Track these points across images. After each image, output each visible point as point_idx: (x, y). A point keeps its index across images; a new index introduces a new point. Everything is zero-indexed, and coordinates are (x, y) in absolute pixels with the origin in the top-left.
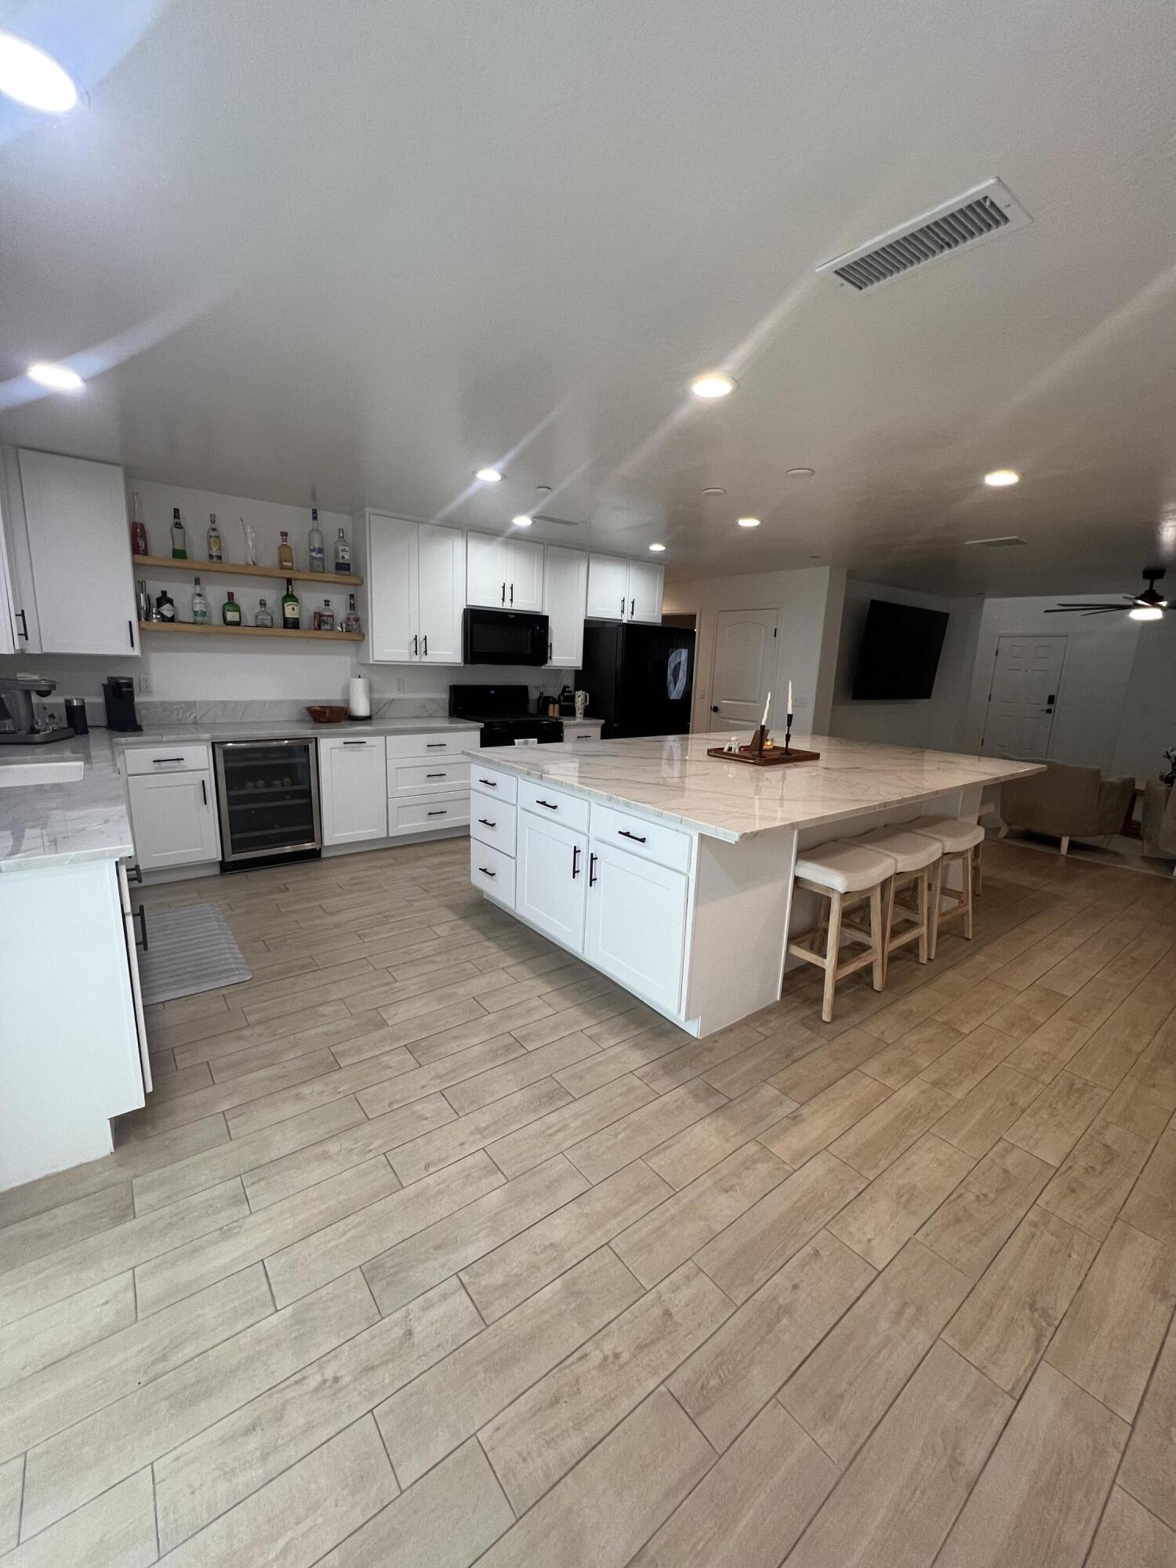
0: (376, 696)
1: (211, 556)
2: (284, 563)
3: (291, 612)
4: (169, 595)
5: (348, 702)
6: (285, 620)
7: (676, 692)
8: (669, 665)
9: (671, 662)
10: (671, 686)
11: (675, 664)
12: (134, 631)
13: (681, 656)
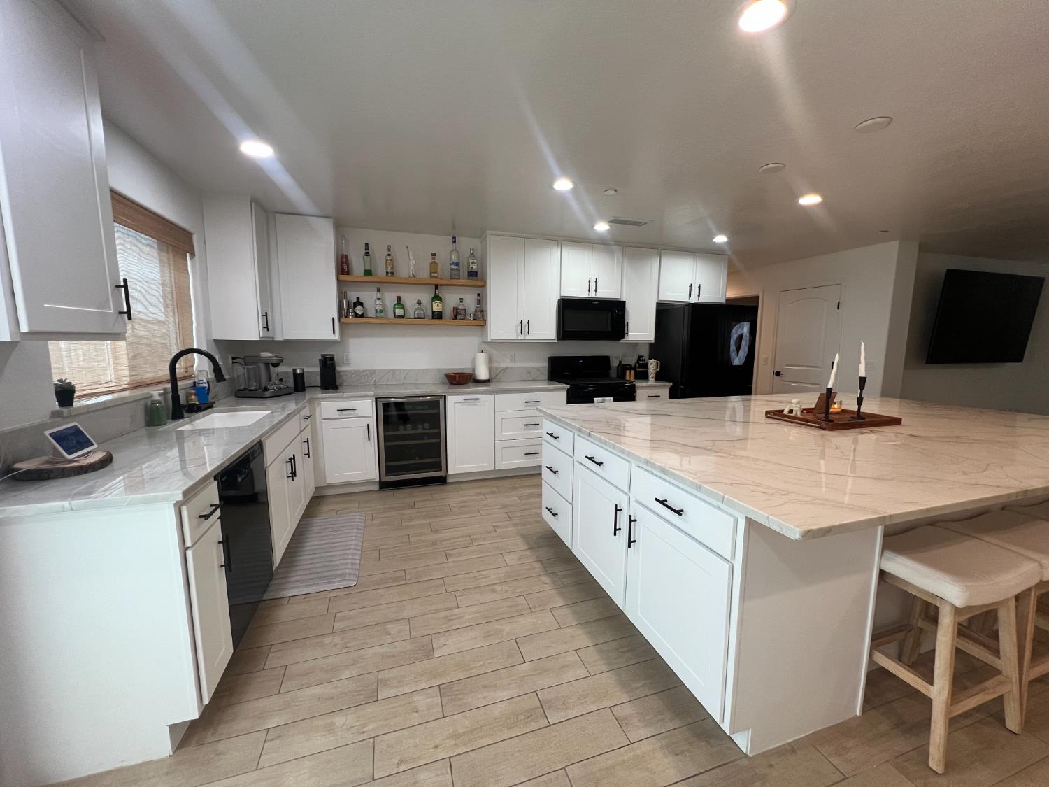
0: (495, 365)
1: (387, 273)
2: (433, 274)
3: (437, 307)
4: (361, 300)
5: (474, 370)
6: (433, 312)
7: (739, 359)
8: (732, 336)
9: (734, 334)
10: (733, 354)
11: (737, 335)
12: (336, 324)
13: (743, 328)
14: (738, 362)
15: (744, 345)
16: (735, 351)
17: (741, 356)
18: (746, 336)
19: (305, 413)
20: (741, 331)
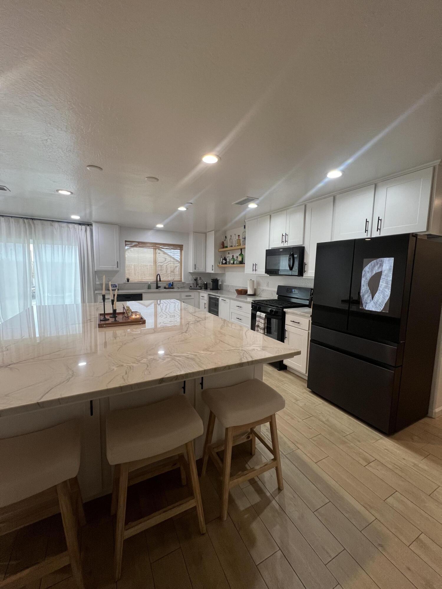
0: (261, 287)
1: (230, 245)
2: (238, 245)
4: (226, 258)
6: (239, 261)
7: (374, 303)
8: (364, 275)
9: (367, 272)
10: (366, 296)
11: (372, 274)
12: (213, 267)
13: (381, 265)
14: (373, 307)
15: (383, 286)
16: (369, 293)
17: (378, 301)
18: (387, 275)
19: (188, 294)
20: (378, 269)
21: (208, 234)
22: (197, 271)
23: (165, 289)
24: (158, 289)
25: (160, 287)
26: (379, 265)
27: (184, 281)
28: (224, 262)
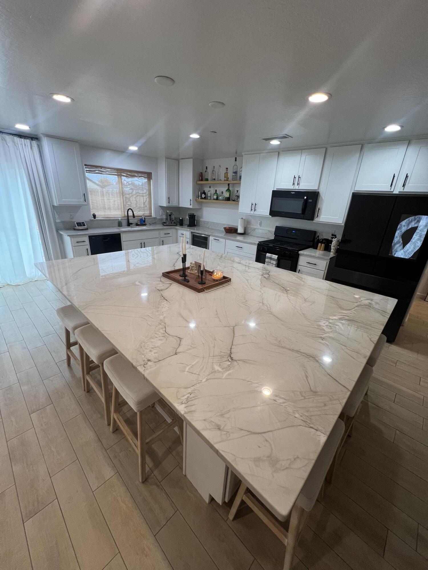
0: (251, 226)
1: (212, 179)
4: (205, 192)
7: (404, 251)
8: (399, 228)
9: (403, 226)
10: (397, 246)
11: (407, 228)
12: (192, 201)
13: (419, 221)
14: (402, 254)
15: (416, 239)
16: (401, 243)
17: (408, 250)
18: (422, 230)
19: (166, 232)
20: (415, 224)
21: (181, 161)
22: (170, 205)
23: (137, 225)
24: (130, 226)
25: (132, 224)
26: (416, 221)
27: (154, 217)
28: (203, 196)
